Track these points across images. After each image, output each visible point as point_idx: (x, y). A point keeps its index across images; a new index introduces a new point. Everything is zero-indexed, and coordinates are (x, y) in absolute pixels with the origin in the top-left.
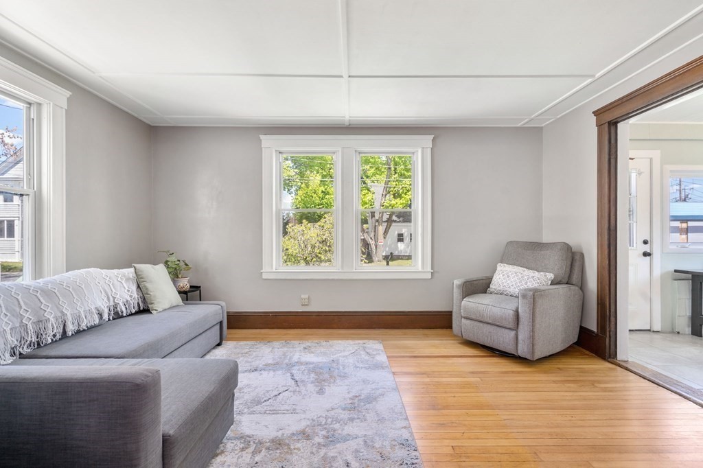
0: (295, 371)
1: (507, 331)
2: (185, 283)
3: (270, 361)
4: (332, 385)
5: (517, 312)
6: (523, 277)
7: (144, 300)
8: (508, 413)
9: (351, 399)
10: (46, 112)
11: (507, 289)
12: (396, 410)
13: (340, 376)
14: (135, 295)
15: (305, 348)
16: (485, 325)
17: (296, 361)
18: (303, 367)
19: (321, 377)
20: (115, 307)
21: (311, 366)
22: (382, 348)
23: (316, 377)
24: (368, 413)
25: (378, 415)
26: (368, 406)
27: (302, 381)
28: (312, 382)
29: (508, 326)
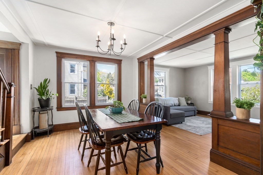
2: (189, 102)
7: (179, 104)
10: (167, 73)
14: (178, 102)
20: (175, 104)
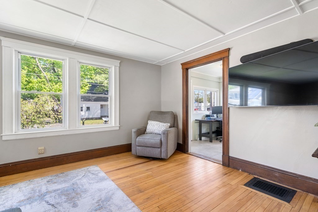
0: (47, 198)
1: (157, 149)
3: (23, 198)
4: (80, 198)
5: (161, 140)
6: (160, 126)
8: (169, 183)
9: (97, 203)
11: (154, 131)
12: (125, 200)
13: (83, 192)
15: (48, 182)
16: (148, 148)
17: (45, 191)
18: (53, 194)
19: (70, 196)
21: (59, 192)
22: (100, 169)
23: (67, 197)
24: (111, 207)
25: (117, 206)
26: (109, 203)
27: (58, 203)
28: (65, 202)
29: (157, 147)
